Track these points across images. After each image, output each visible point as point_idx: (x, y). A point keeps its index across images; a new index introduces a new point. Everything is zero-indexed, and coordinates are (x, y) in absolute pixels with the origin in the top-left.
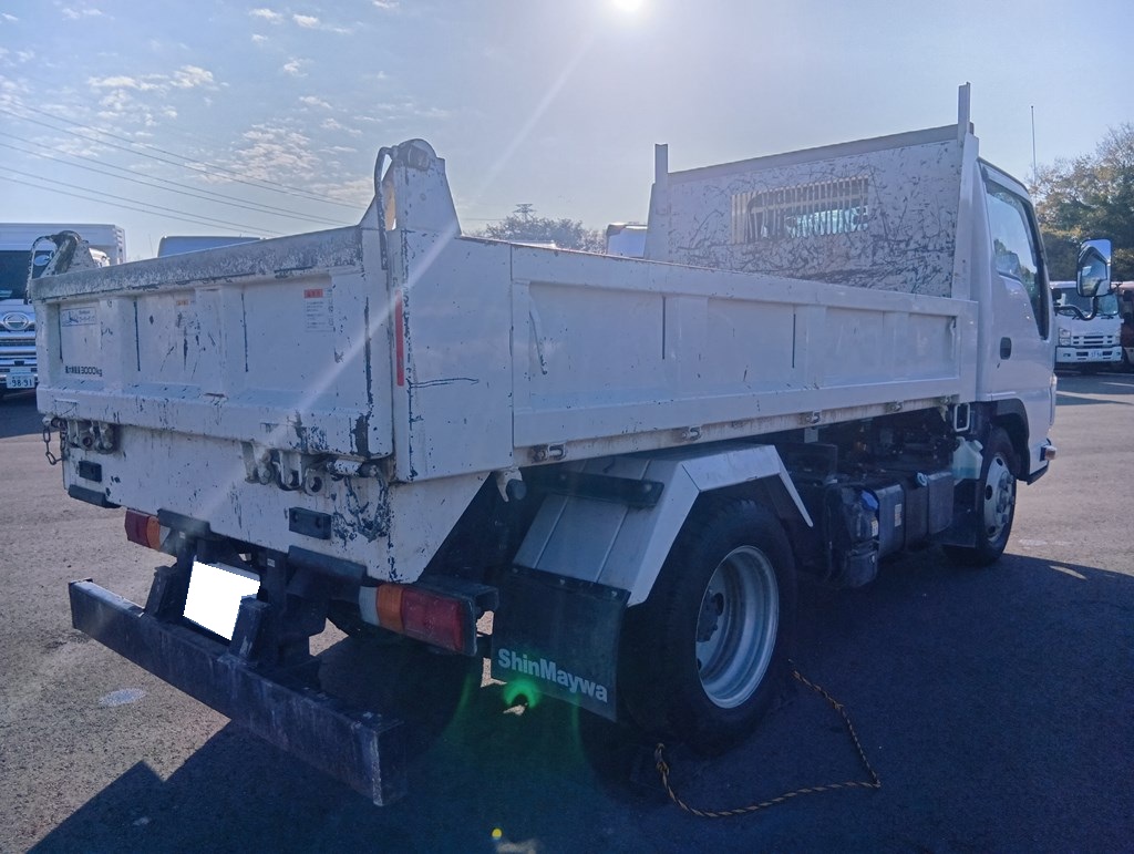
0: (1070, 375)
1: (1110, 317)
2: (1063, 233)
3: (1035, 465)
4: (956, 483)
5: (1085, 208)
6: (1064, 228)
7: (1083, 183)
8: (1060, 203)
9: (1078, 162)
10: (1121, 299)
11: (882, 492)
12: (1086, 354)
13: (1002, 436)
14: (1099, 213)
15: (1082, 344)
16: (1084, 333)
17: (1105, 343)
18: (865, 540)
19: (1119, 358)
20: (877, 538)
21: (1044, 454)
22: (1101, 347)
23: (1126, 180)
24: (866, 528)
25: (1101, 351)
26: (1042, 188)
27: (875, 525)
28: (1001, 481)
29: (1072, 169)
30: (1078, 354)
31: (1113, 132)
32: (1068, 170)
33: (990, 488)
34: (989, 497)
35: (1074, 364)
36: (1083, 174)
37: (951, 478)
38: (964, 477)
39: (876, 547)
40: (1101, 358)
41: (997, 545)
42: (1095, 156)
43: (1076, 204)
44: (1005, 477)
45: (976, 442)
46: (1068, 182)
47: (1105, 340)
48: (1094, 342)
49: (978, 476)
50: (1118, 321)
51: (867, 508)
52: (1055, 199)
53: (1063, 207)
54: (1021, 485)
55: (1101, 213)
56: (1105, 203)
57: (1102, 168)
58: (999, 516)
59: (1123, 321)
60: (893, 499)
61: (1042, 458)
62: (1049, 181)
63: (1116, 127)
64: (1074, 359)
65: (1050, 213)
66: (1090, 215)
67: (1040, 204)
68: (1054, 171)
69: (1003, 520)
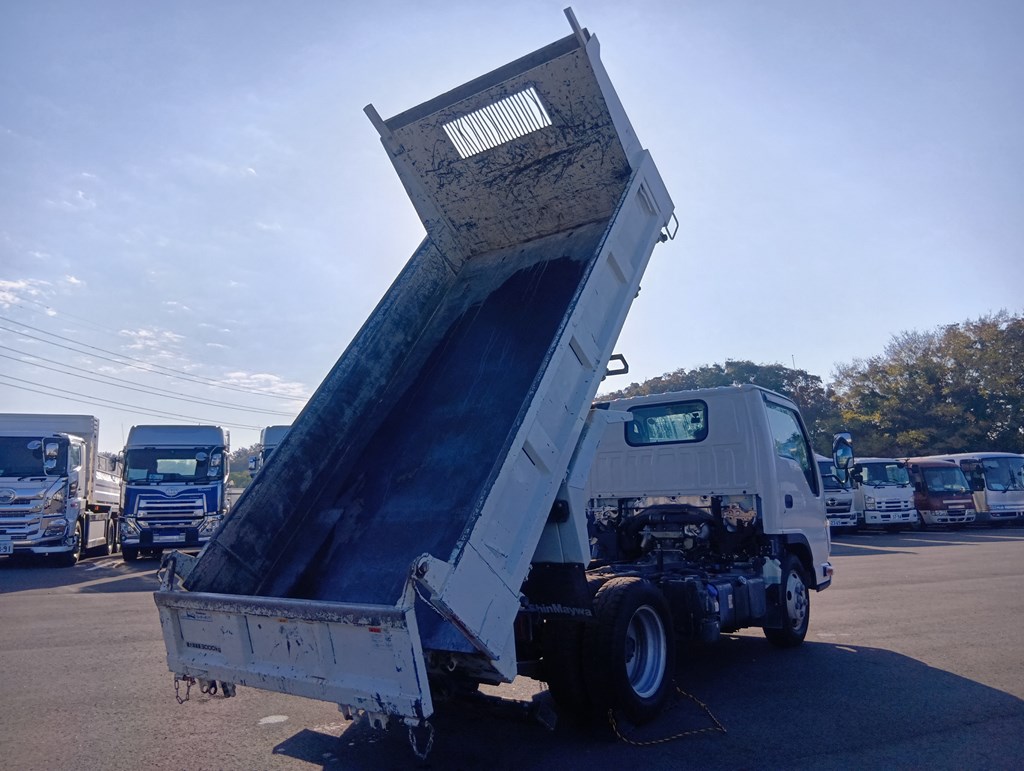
0: (877, 534)
1: (904, 486)
2: (867, 418)
3: (820, 579)
4: (767, 586)
5: (882, 397)
6: (868, 414)
7: (878, 377)
8: (860, 394)
9: (871, 361)
10: (911, 472)
11: (720, 587)
12: (889, 516)
13: (794, 559)
14: (892, 402)
15: (884, 508)
16: (885, 499)
17: (903, 507)
18: (711, 613)
19: (915, 519)
20: (719, 613)
21: (826, 571)
22: (900, 510)
23: (911, 375)
24: (711, 606)
25: (900, 513)
26: (845, 381)
27: (717, 604)
28: (797, 589)
29: (867, 366)
30: (883, 516)
31: (896, 338)
32: (864, 367)
33: (789, 593)
34: (790, 599)
35: (881, 525)
36: (876, 371)
37: (764, 583)
38: (771, 582)
39: (719, 619)
40: (901, 520)
41: (799, 633)
42: (884, 357)
43: (873, 394)
44: (799, 585)
45: (777, 560)
46: (865, 376)
47: (902, 504)
48: (894, 506)
49: (779, 582)
50: (910, 489)
51: (712, 595)
52: (856, 391)
53: (864, 397)
54: (812, 592)
55: (894, 402)
56: (897, 394)
57: (891, 366)
58: (798, 612)
59: (914, 489)
60: (728, 592)
61: (825, 575)
62: (849, 376)
63: (898, 334)
64: (880, 520)
65: (855, 401)
66: (886, 403)
67: (845, 394)
68: (853, 369)
69: (802, 615)
